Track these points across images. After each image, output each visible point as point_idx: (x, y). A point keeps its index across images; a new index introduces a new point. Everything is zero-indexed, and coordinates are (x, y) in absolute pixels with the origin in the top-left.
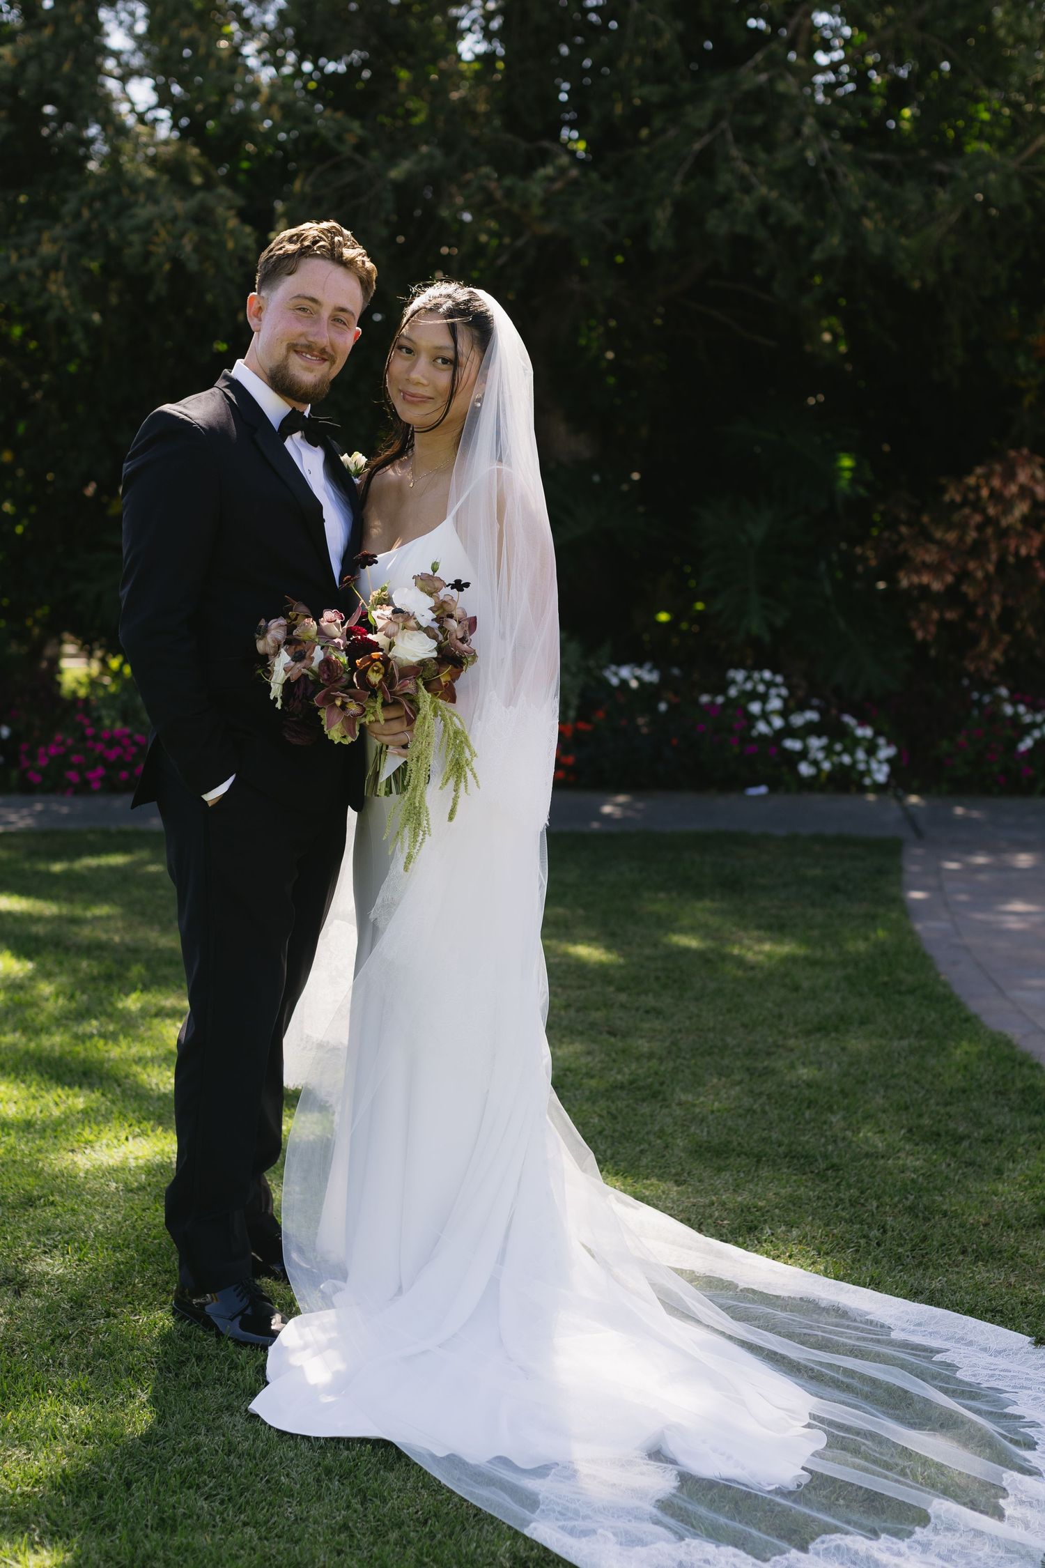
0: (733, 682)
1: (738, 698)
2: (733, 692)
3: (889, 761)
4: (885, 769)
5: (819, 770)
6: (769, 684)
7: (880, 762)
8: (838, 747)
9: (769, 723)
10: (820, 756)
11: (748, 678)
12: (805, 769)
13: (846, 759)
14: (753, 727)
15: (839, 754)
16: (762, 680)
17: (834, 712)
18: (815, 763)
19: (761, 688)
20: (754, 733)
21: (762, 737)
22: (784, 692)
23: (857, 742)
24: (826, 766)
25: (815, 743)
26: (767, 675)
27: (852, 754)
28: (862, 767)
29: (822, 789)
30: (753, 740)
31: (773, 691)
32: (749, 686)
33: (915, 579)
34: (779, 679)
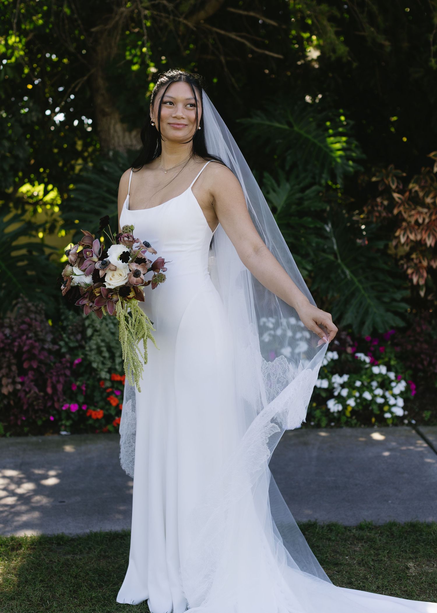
3: (402, 394)
4: (400, 402)
5: (345, 406)
7: (394, 396)
8: (358, 384)
10: (345, 392)
12: (333, 406)
13: (367, 396)
15: (361, 390)
17: (349, 350)
18: (340, 399)
23: (372, 377)
24: (351, 402)
25: (337, 380)
27: (371, 391)
28: (380, 401)
29: (348, 424)
33: (412, 237)
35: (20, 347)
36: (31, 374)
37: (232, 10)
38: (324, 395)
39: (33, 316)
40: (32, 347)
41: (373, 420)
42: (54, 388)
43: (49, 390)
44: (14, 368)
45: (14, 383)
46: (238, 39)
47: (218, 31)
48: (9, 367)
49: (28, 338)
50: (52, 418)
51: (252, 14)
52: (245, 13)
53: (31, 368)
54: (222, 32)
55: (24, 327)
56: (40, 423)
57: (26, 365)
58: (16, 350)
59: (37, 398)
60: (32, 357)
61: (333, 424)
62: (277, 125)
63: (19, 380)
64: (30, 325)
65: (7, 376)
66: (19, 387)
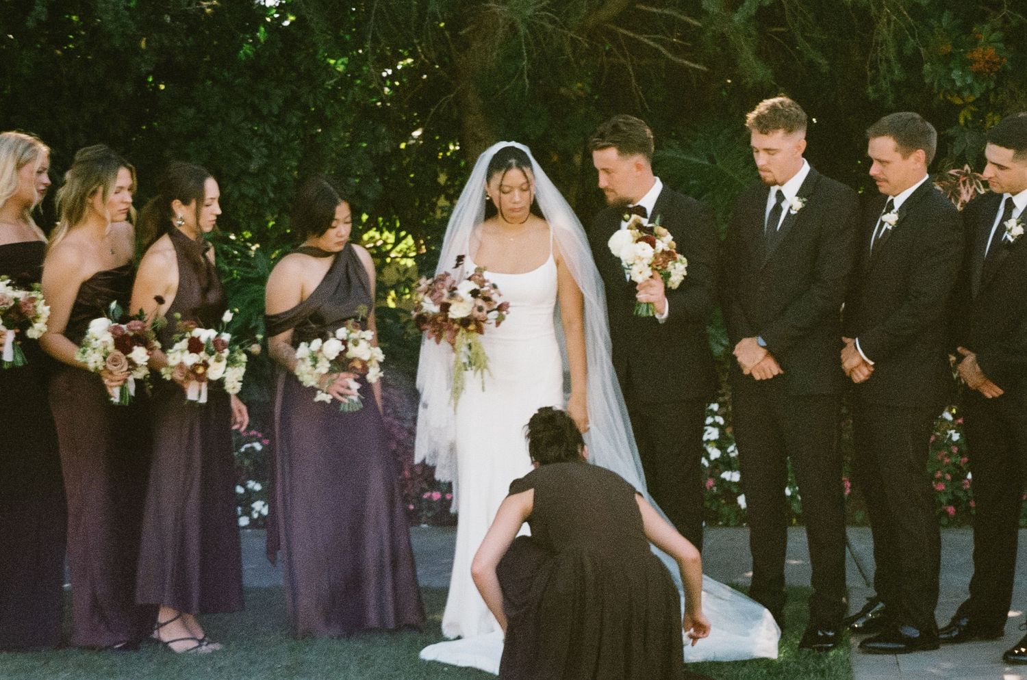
37: (643, 7)
38: (735, 490)
41: (794, 520)
42: (412, 471)
43: (407, 474)
46: (651, 43)
47: (625, 32)
50: (412, 508)
51: (667, 12)
52: (660, 11)
54: (632, 35)
61: (745, 524)
62: (695, 160)
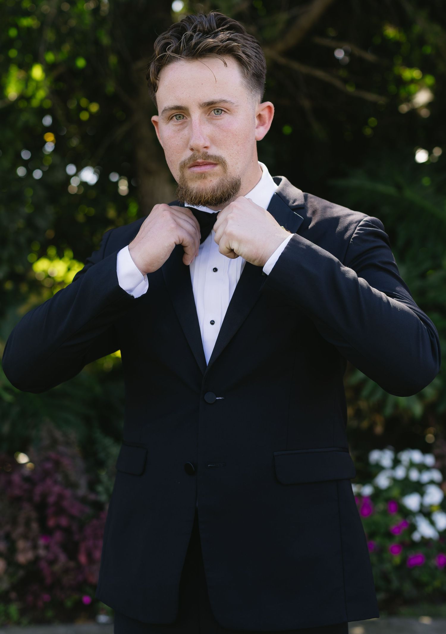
0: (379, 468)
1: (389, 489)
2: (383, 481)
6: (422, 468)
9: (432, 523)
11: (396, 462)
14: (414, 528)
16: (412, 465)
19: (414, 475)
20: (416, 537)
21: (425, 542)
22: (436, 475)
26: (416, 456)
30: (414, 544)
31: (426, 477)
32: (400, 473)
34: (429, 460)
35: (44, 496)
36: (58, 536)
39: (61, 448)
40: (61, 497)
42: (89, 556)
43: (83, 559)
44: (35, 526)
45: (35, 547)
48: (27, 524)
49: (56, 482)
50: (86, 599)
53: (58, 527)
55: (49, 465)
56: (69, 604)
57: (51, 523)
58: (37, 498)
59: (66, 571)
60: (60, 511)
63: (41, 542)
64: (57, 464)
65: (25, 537)
66: (42, 552)
